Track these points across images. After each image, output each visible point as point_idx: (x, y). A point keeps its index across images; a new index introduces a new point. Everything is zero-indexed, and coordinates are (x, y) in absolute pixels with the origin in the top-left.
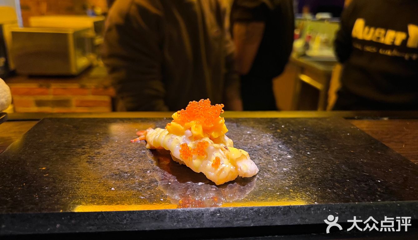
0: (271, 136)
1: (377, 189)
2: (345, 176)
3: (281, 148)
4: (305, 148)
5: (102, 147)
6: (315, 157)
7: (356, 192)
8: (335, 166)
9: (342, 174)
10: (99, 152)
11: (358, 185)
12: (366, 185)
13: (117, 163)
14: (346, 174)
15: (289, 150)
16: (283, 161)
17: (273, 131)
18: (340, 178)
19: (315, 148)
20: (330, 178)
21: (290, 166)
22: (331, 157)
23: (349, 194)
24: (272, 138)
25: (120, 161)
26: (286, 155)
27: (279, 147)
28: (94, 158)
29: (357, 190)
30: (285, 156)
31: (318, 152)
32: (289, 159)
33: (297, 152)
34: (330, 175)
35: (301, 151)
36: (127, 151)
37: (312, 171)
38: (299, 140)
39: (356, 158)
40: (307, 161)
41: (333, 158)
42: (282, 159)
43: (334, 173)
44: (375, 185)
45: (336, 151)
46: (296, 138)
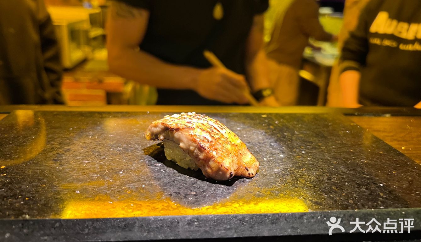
0: (263, 133)
1: (379, 194)
2: (343, 178)
3: (274, 146)
4: (300, 146)
5: (73, 143)
6: (311, 157)
7: (355, 198)
8: (332, 167)
9: (340, 176)
10: (69, 149)
11: (358, 189)
13: (87, 162)
14: (344, 177)
15: (282, 149)
16: (274, 161)
17: (265, 128)
18: (337, 181)
19: (311, 147)
20: (326, 181)
21: (281, 166)
22: (328, 156)
23: (347, 200)
24: (264, 135)
25: (91, 160)
26: (278, 153)
27: (271, 145)
28: (62, 155)
29: (357, 195)
30: (277, 155)
31: (314, 151)
32: (281, 159)
33: (291, 152)
34: (327, 177)
35: (295, 150)
36: (101, 148)
37: (306, 172)
38: (294, 138)
39: (356, 158)
40: (302, 160)
41: (331, 157)
42: (274, 159)
43: (332, 175)
44: (376, 189)
45: (334, 150)
46: (291, 135)
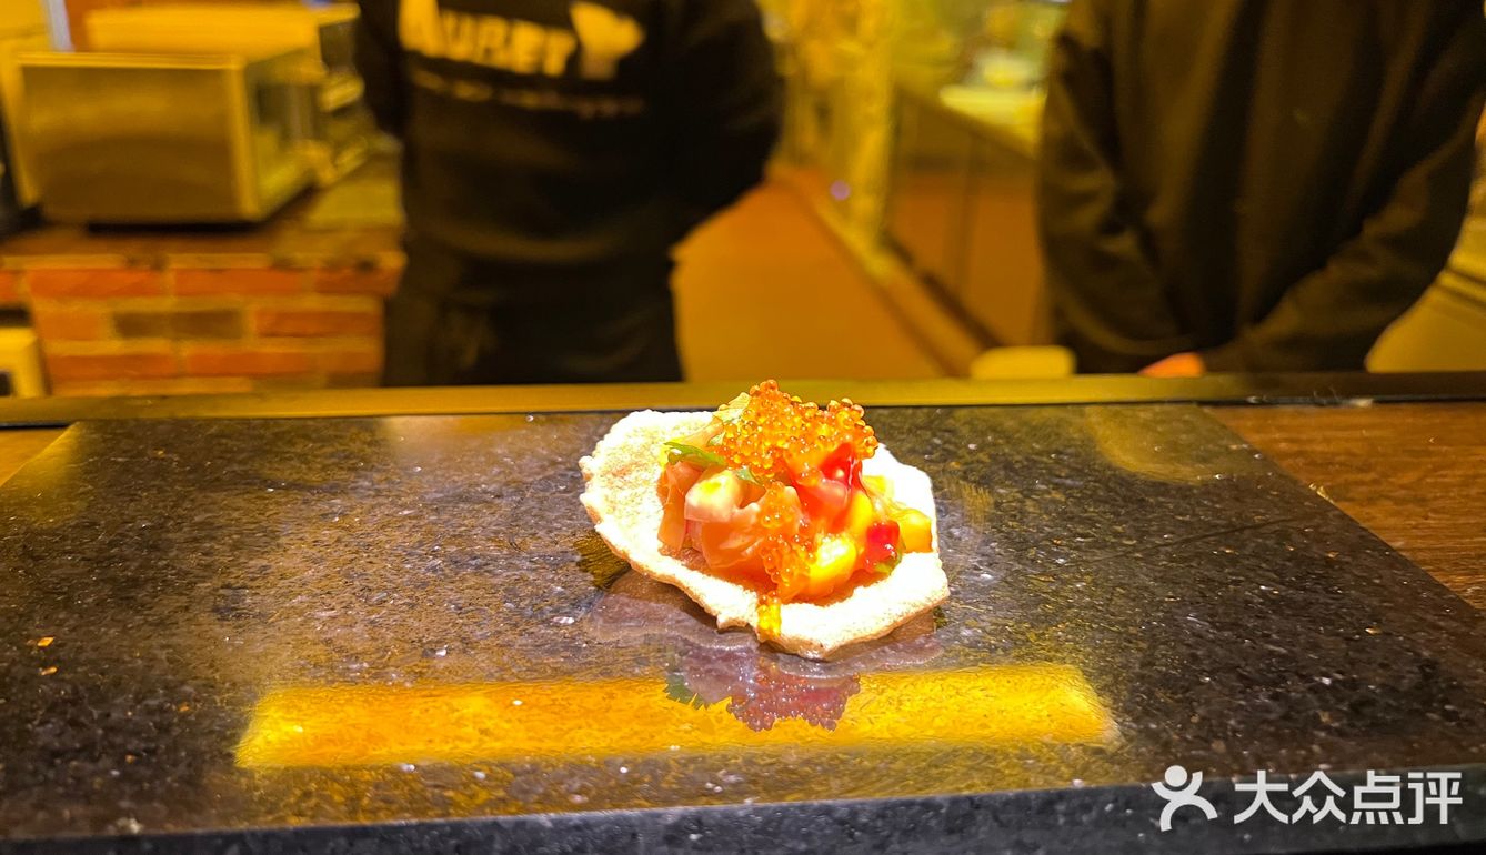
1: (1316, 717)
2: (1194, 658)
3: (960, 539)
4: (1049, 537)
6: (1087, 577)
7: (1235, 731)
8: (1160, 614)
9: (1184, 649)
11: (1244, 699)
12: (1275, 697)
14: (1199, 653)
15: (987, 550)
16: (960, 596)
17: (934, 468)
18: (1176, 669)
19: (1090, 539)
20: (1138, 670)
21: (985, 617)
22: (1147, 576)
23: (1207, 741)
26: (976, 568)
27: (951, 535)
29: (1240, 722)
30: (971, 574)
31: (1100, 555)
32: (984, 589)
33: (1019, 559)
34: (1140, 655)
35: (1032, 552)
37: (1070, 637)
38: (1030, 506)
39: (1241, 578)
40: (1055, 593)
41: (1155, 580)
42: (959, 588)
43: (1155, 648)
44: (1309, 696)
45: (1169, 549)
